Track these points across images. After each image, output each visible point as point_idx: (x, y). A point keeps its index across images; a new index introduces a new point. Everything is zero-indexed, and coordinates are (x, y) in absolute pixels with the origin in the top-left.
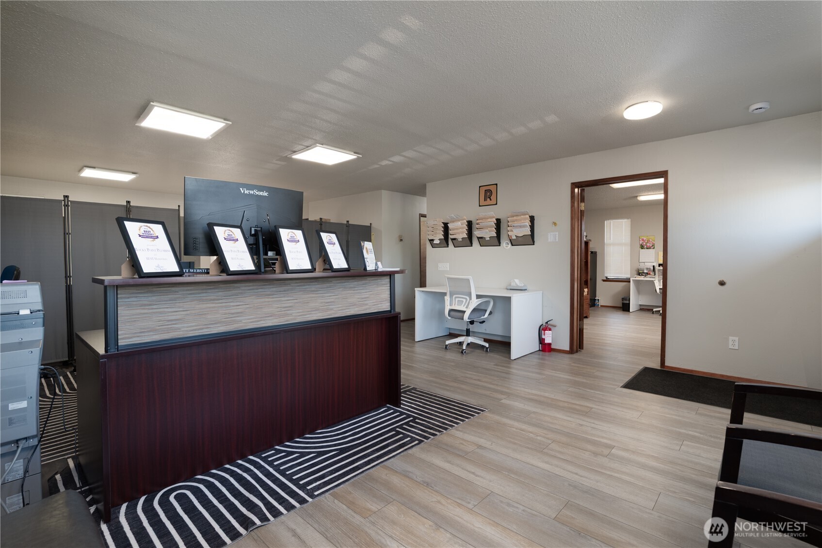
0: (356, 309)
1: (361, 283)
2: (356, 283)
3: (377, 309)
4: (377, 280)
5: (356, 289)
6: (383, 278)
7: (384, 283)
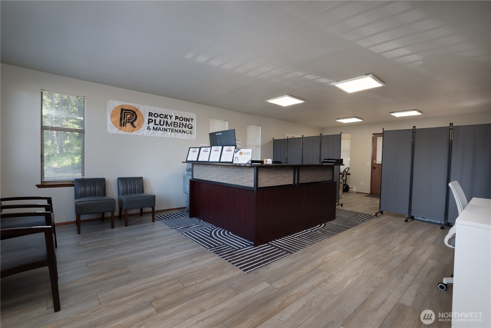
0: (239, 182)
1: (241, 170)
2: (239, 170)
3: (247, 185)
4: (248, 169)
5: (239, 172)
6: (251, 168)
7: (251, 171)
